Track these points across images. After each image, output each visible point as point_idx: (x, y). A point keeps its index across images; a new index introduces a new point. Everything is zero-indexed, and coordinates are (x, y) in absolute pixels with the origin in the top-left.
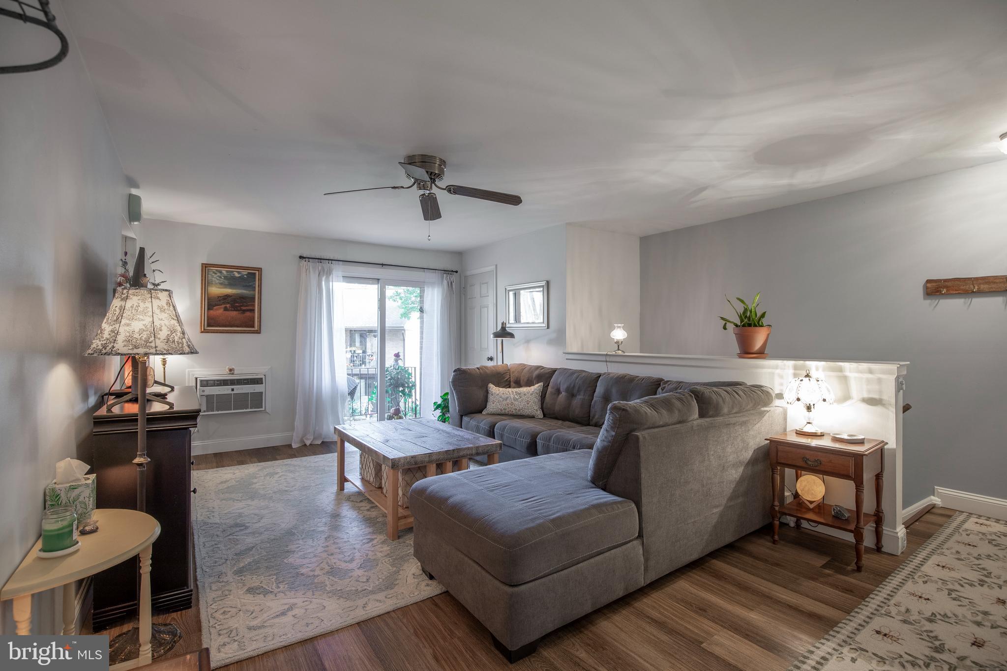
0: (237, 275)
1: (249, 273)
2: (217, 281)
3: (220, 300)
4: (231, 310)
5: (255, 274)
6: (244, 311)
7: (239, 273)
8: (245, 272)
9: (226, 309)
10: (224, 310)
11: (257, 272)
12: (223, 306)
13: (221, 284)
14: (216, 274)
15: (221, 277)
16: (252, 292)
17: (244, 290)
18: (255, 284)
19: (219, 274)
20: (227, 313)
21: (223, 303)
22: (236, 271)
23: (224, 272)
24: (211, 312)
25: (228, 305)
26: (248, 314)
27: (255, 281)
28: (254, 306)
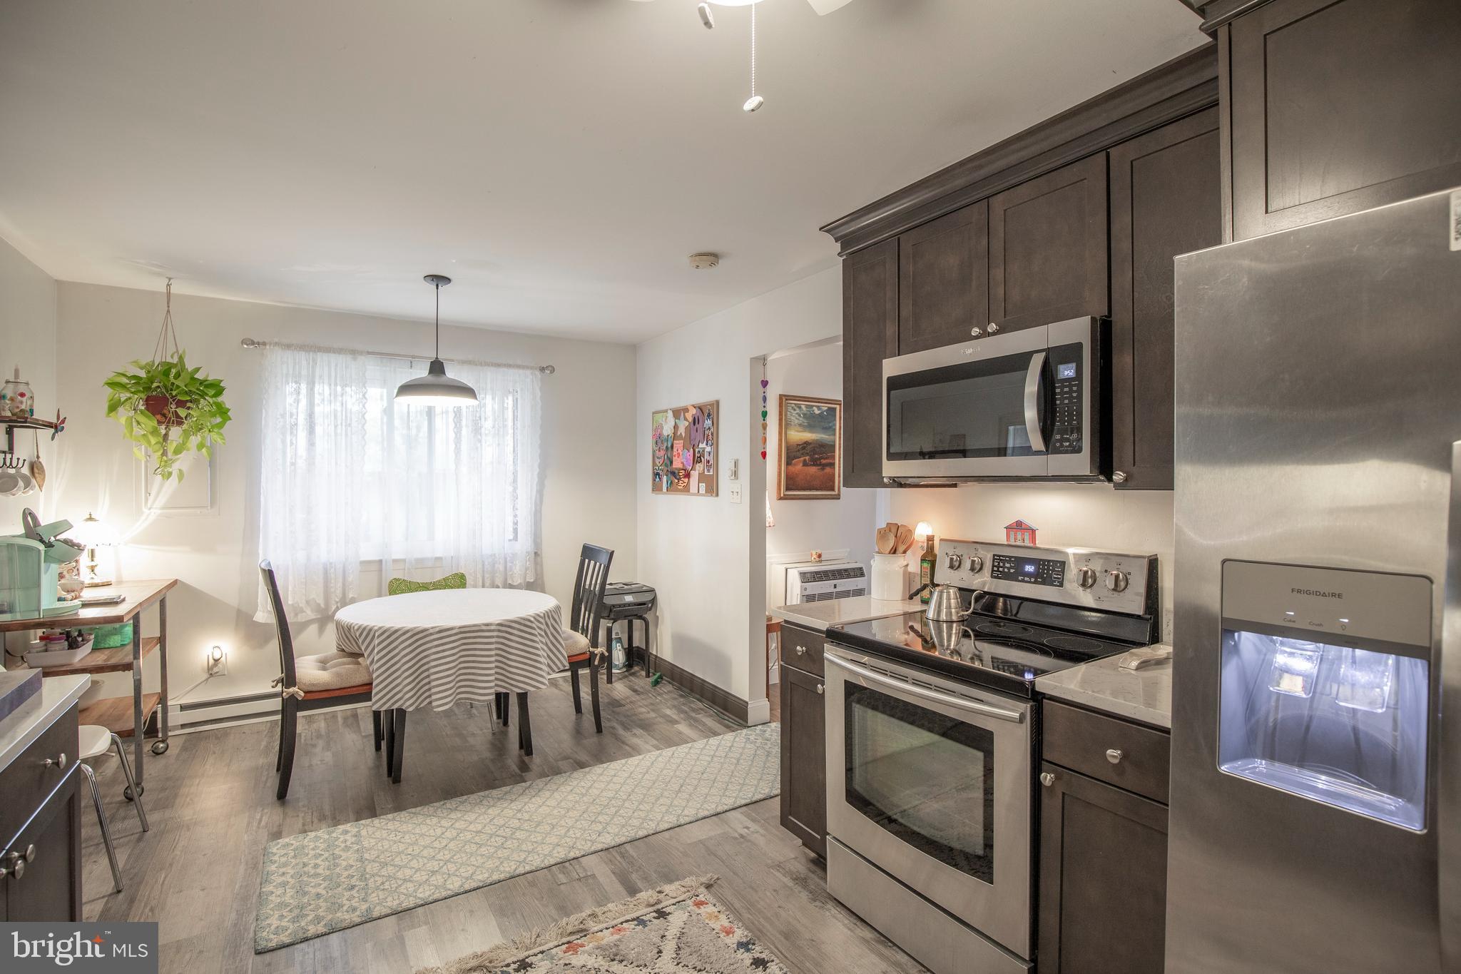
0: (817, 412)
1: (829, 408)
2: (796, 421)
3: (799, 451)
4: (811, 465)
5: (835, 409)
6: (824, 466)
7: (819, 408)
8: (825, 407)
9: (805, 464)
10: (803, 466)
11: (838, 406)
12: (802, 459)
13: (800, 425)
14: (795, 410)
15: (800, 416)
16: (832, 437)
17: (824, 433)
18: (835, 425)
19: (798, 411)
20: (806, 468)
21: (802, 454)
22: (816, 406)
23: (803, 406)
24: (790, 467)
25: (807, 458)
26: (828, 470)
27: (835, 420)
28: (833, 457)
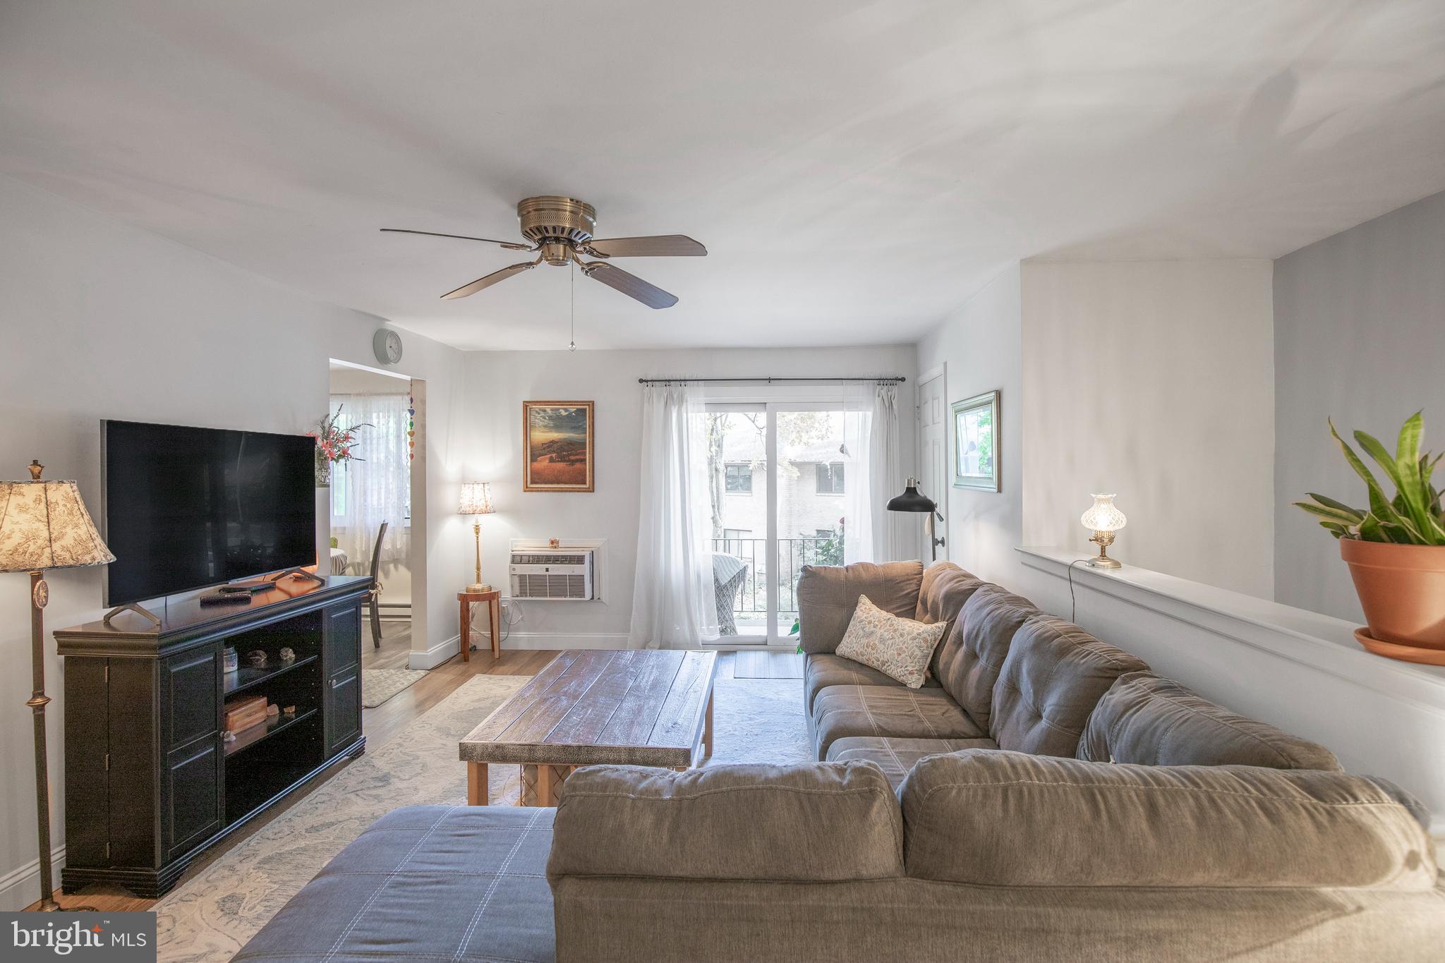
0: (564, 413)
1: (578, 410)
2: (541, 423)
3: (544, 449)
4: (558, 461)
5: (585, 409)
6: (573, 462)
7: (566, 410)
8: (573, 409)
9: (552, 460)
10: (550, 462)
11: (587, 407)
12: (548, 456)
13: (545, 426)
14: (539, 414)
15: (545, 418)
16: (583, 435)
17: (573, 432)
18: (585, 424)
19: (542, 414)
20: (553, 465)
21: (548, 452)
22: (563, 409)
23: (548, 410)
24: (535, 464)
25: (554, 455)
26: (578, 465)
27: (586, 420)
28: (585, 453)
